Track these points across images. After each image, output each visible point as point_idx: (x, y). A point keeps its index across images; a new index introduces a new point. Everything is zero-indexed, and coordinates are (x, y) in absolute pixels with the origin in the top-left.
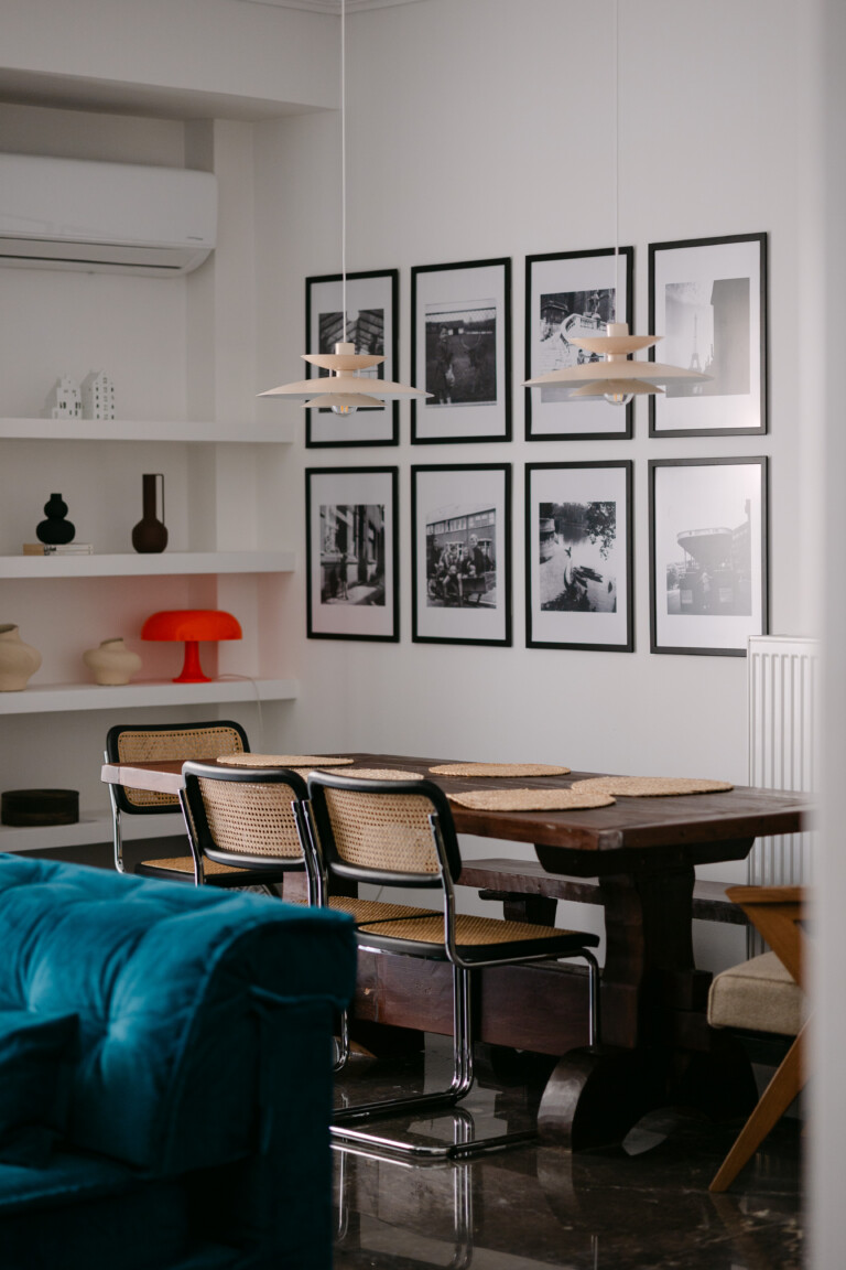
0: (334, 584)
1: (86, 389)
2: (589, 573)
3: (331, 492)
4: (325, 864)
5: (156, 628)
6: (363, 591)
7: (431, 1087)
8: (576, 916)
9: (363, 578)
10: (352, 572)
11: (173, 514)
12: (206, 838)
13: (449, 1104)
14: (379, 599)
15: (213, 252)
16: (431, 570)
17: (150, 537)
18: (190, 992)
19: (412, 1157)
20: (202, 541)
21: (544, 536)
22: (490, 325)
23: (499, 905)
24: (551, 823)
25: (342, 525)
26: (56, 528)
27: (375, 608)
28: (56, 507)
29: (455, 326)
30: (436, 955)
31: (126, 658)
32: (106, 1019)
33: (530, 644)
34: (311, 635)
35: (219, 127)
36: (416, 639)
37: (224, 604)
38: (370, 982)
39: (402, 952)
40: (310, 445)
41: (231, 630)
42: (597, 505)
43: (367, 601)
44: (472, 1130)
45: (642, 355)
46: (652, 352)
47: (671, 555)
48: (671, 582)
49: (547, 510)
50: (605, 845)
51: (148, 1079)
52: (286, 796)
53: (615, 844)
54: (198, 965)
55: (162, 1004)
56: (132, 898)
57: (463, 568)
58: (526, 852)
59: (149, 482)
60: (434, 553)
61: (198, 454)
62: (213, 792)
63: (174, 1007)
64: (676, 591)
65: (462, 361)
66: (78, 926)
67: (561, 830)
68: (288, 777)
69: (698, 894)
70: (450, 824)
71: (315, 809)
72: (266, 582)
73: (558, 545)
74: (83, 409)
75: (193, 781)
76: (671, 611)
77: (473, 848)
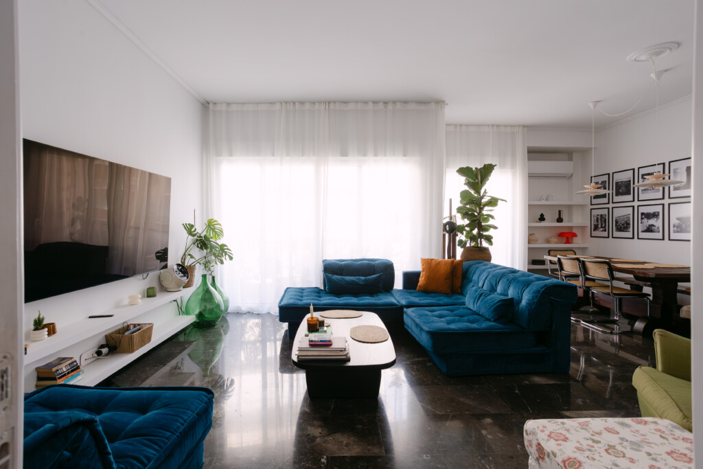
0: (596, 228)
1: (548, 197)
2: (653, 225)
3: (595, 213)
4: (585, 275)
5: (561, 235)
6: (602, 229)
7: (611, 318)
8: (647, 290)
9: (602, 227)
10: (600, 226)
11: (564, 216)
12: (562, 269)
13: (614, 322)
14: (605, 231)
15: (572, 175)
16: (616, 225)
17: (560, 220)
18: (536, 296)
19: (602, 332)
20: (570, 220)
21: (642, 219)
22: (630, 181)
23: (629, 286)
24: (636, 271)
25: (598, 218)
26: (542, 218)
27: (604, 232)
28: (542, 215)
29: (622, 182)
30: (609, 294)
31: (555, 240)
32: (522, 299)
33: (638, 238)
34: (591, 236)
35: (574, 154)
36: (613, 237)
37: (574, 231)
38: (597, 297)
39: (604, 293)
40: (591, 204)
41: (575, 235)
42: (655, 213)
43: (603, 231)
44: (619, 328)
45: (667, 178)
46: (669, 177)
47: (674, 221)
48: (674, 226)
49: (642, 214)
50: (650, 276)
51: (527, 312)
52: (577, 262)
53: (653, 276)
54: (539, 291)
55: (531, 298)
56: (531, 278)
57: (623, 225)
58: (632, 276)
59: (560, 212)
60: (617, 222)
61: (570, 207)
62: (563, 261)
63: (533, 299)
64: (675, 228)
65: (624, 188)
66: (518, 282)
67: (639, 273)
68: (578, 259)
69: (678, 288)
70: (611, 270)
71: (583, 265)
72: (583, 228)
73: (645, 220)
74: (547, 200)
75: (559, 259)
76: (674, 232)
77: (617, 274)
